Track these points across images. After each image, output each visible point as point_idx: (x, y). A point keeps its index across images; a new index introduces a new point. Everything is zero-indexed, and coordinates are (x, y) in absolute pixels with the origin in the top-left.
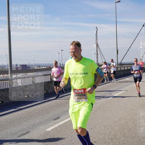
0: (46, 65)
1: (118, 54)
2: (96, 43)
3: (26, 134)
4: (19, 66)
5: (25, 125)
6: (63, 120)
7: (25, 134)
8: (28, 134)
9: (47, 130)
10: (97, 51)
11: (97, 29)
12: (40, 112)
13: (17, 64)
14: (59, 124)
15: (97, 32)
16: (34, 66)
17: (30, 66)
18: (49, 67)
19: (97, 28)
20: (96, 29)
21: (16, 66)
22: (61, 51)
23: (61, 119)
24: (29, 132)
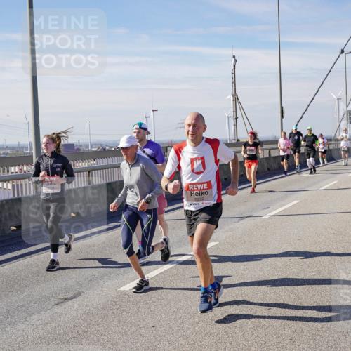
1: (282, 117)
2: (234, 93)
3: (74, 298)
5: (71, 279)
7: (70, 299)
8: (78, 299)
9: (122, 289)
10: (235, 111)
11: (236, 61)
12: (106, 250)
15: (234, 66)
16: (92, 147)
17: (81, 146)
19: (234, 57)
20: (233, 59)
22: (153, 111)
24: (80, 294)
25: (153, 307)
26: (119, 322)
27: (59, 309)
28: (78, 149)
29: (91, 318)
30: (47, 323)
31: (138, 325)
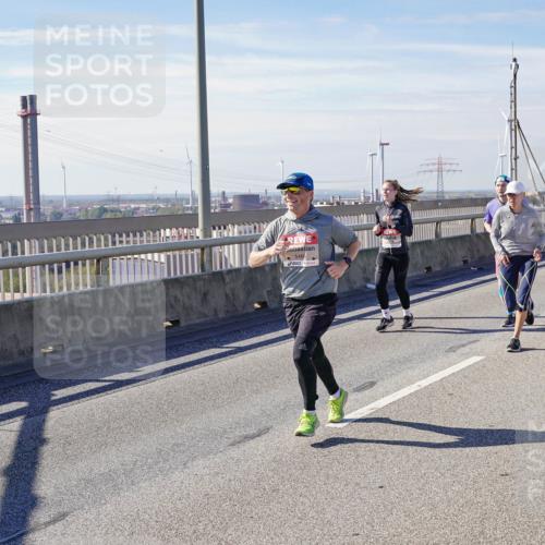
0: (328, 196)
2: (512, 118)
3: (258, 436)
4: (230, 201)
5: (254, 406)
6: (387, 393)
7: (253, 437)
8: (264, 437)
10: (514, 147)
11: (517, 66)
13: (224, 193)
14: (372, 405)
15: (515, 75)
17: (269, 198)
18: (338, 203)
19: (514, 60)
20: (514, 64)
21: (220, 199)
22: (382, 144)
23: (381, 390)
24: (267, 430)
25: (380, 457)
26: (328, 477)
27: (235, 452)
28: (265, 204)
29: (285, 469)
30: (217, 474)
31: (357, 484)
